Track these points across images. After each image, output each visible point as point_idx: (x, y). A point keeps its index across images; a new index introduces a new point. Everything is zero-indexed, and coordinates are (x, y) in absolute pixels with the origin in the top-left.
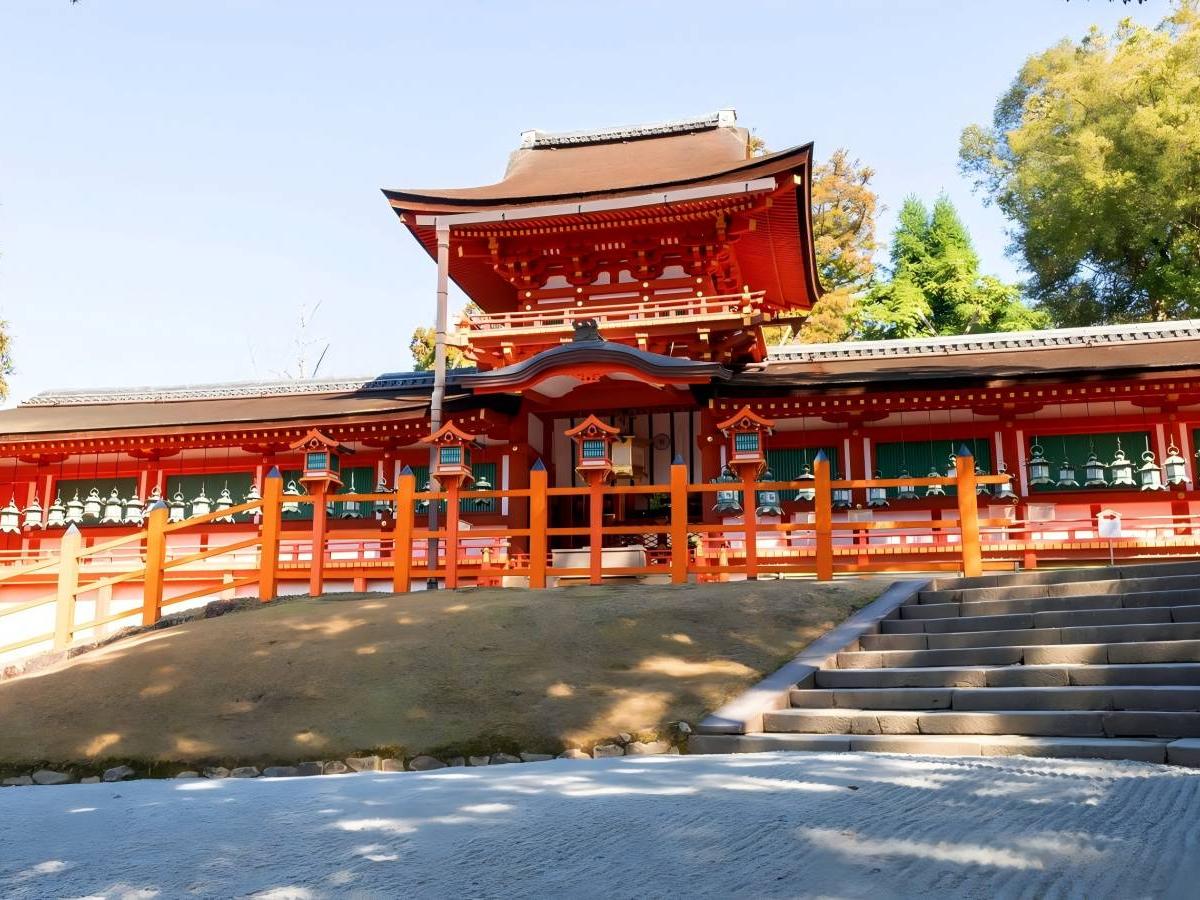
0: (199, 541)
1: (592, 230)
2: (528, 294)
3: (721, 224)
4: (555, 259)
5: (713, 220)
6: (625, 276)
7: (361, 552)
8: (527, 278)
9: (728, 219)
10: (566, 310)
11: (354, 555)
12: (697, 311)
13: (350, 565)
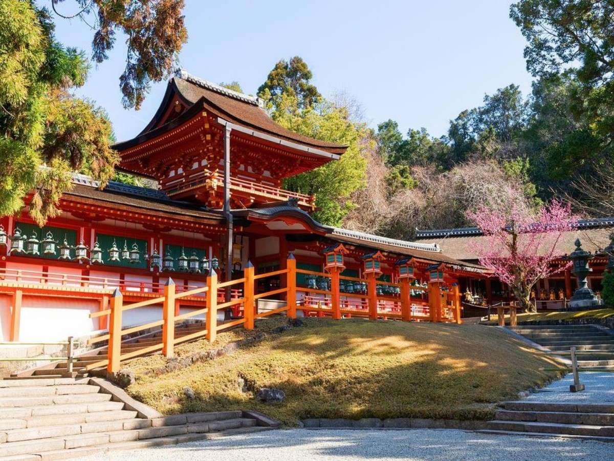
0: (42, 269)
1: (258, 147)
3: (298, 162)
5: (297, 159)
6: (250, 169)
7: (142, 288)
9: (302, 161)
10: (252, 183)
11: (138, 290)
12: (276, 194)
13: (135, 295)
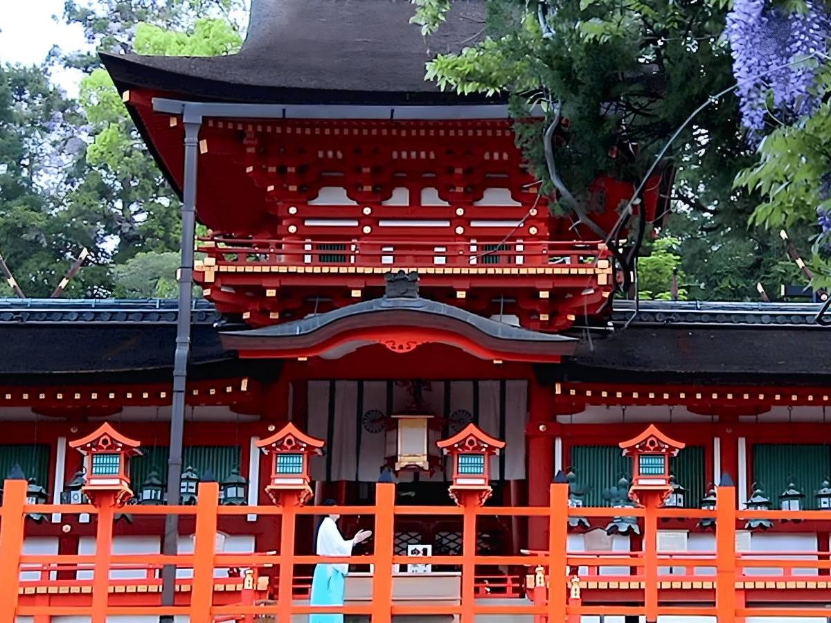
2: (293, 210)
4: (334, 164)
8: (293, 188)
